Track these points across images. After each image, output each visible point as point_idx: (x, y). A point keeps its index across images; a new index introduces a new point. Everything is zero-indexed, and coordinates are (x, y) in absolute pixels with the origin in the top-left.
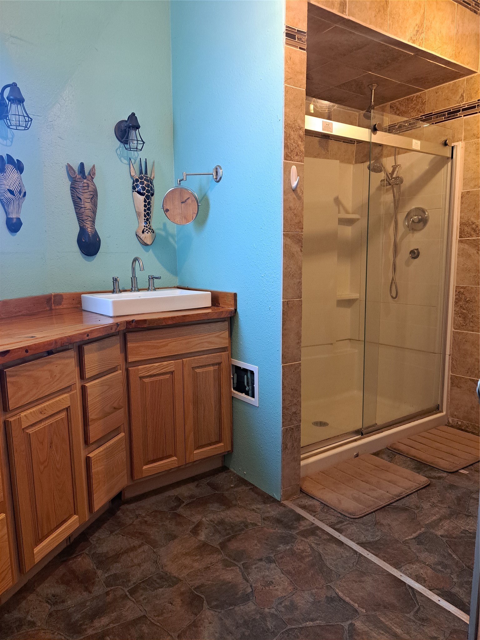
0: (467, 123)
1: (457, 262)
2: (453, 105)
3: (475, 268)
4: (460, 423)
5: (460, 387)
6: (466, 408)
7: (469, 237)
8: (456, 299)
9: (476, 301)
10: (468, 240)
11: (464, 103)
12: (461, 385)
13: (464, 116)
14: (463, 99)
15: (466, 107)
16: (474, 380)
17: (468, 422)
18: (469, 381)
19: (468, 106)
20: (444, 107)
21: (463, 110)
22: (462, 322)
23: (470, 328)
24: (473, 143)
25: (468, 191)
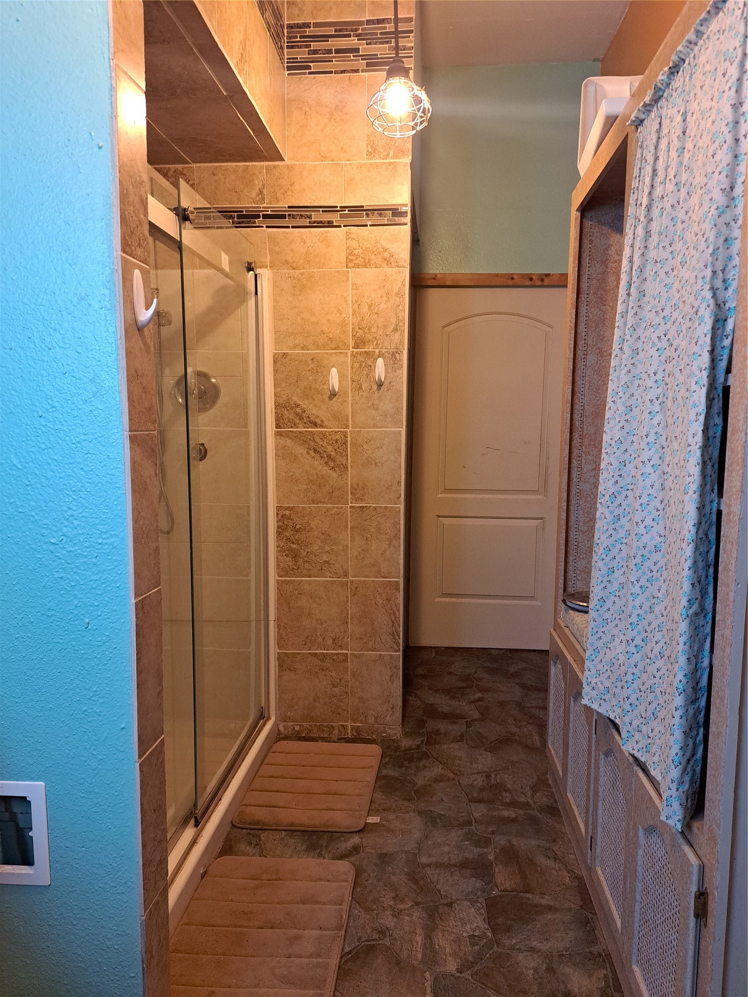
0: (272, 239)
1: (276, 467)
2: (247, 204)
3: (306, 477)
4: (297, 728)
5: (295, 670)
6: (306, 702)
7: (292, 427)
8: (278, 527)
9: (312, 529)
10: (290, 433)
11: (265, 205)
12: (296, 667)
13: (267, 227)
14: (263, 199)
15: (269, 213)
16: (316, 653)
17: (310, 723)
18: (309, 656)
19: (271, 211)
20: (231, 204)
21: (265, 217)
22: (290, 564)
23: (305, 572)
24: (287, 275)
25: (285, 353)
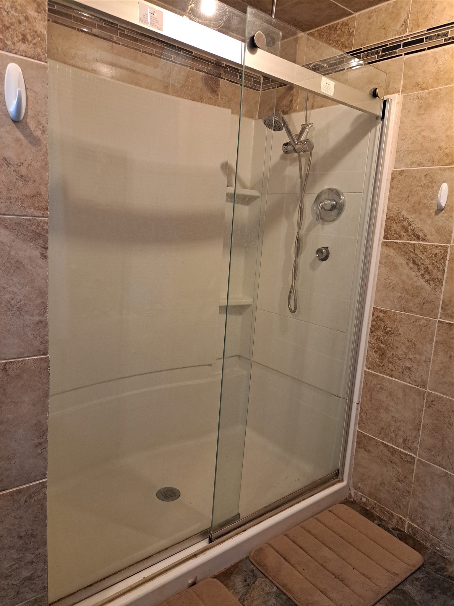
0: (408, 65)
1: (378, 274)
2: (390, 38)
3: (402, 286)
4: (364, 500)
5: (369, 451)
6: (374, 482)
7: (397, 239)
8: (372, 326)
9: (400, 334)
10: (394, 243)
11: (407, 34)
12: (370, 449)
13: (406, 54)
14: (406, 28)
15: (410, 40)
16: (388, 445)
17: (375, 502)
18: (382, 445)
19: (412, 38)
20: (378, 40)
21: (406, 45)
22: (377, 360)
23: (388, 371)
24: (415, 96)
25: (402, 171)
